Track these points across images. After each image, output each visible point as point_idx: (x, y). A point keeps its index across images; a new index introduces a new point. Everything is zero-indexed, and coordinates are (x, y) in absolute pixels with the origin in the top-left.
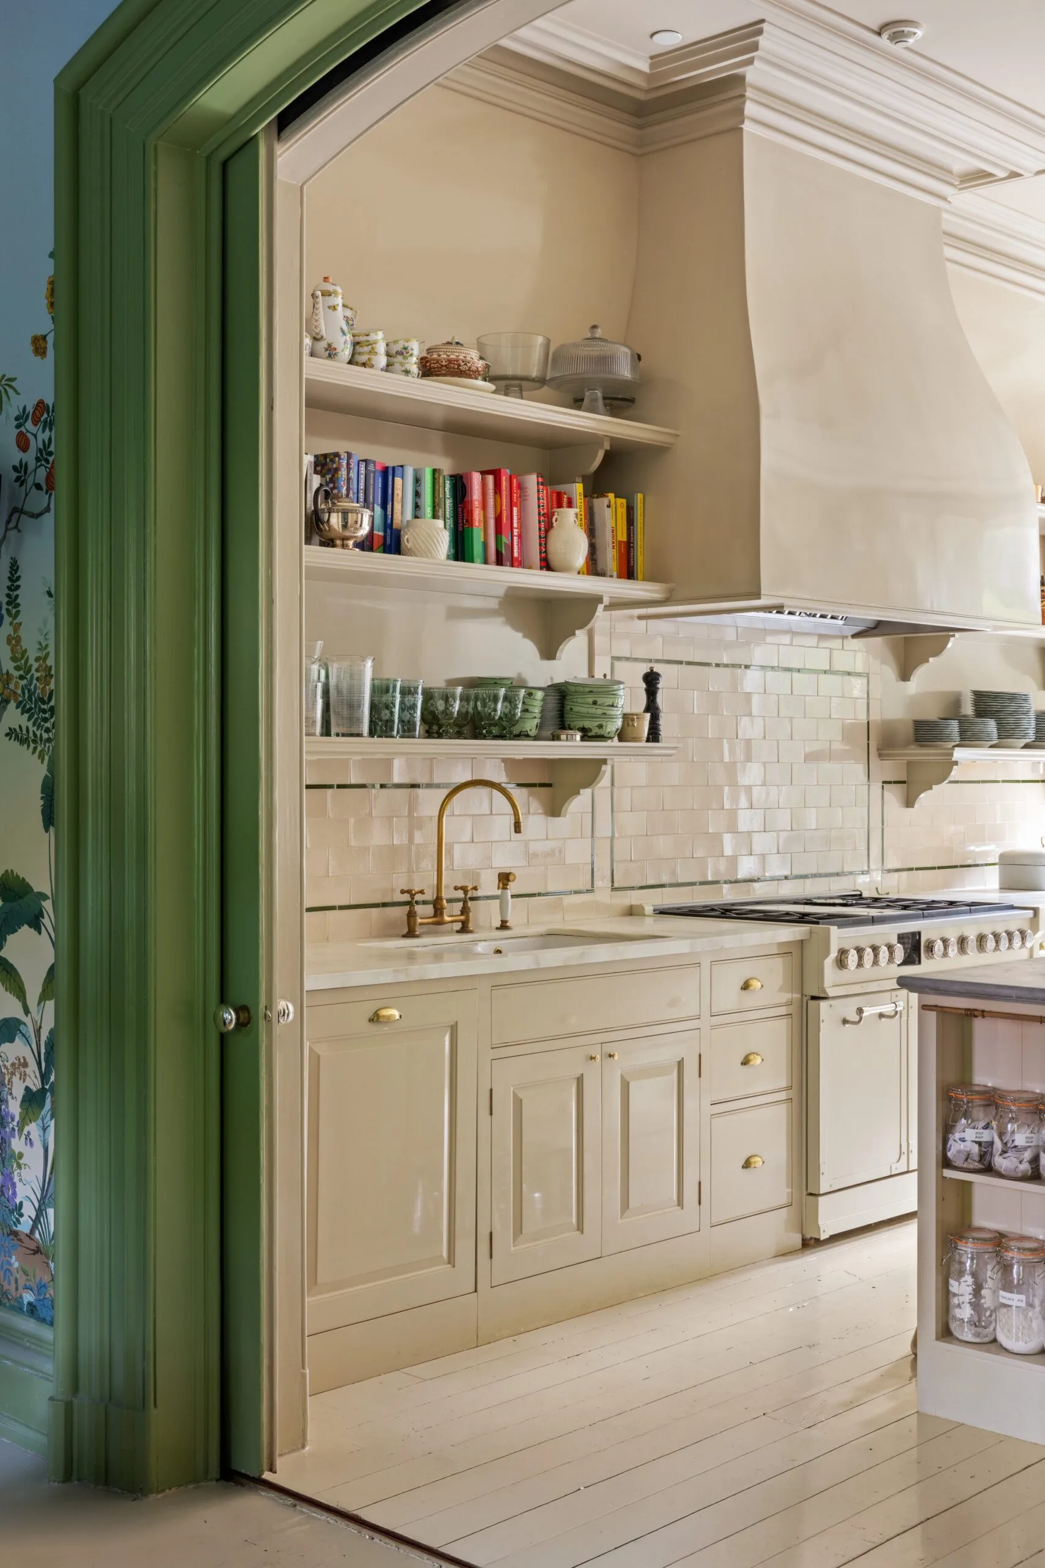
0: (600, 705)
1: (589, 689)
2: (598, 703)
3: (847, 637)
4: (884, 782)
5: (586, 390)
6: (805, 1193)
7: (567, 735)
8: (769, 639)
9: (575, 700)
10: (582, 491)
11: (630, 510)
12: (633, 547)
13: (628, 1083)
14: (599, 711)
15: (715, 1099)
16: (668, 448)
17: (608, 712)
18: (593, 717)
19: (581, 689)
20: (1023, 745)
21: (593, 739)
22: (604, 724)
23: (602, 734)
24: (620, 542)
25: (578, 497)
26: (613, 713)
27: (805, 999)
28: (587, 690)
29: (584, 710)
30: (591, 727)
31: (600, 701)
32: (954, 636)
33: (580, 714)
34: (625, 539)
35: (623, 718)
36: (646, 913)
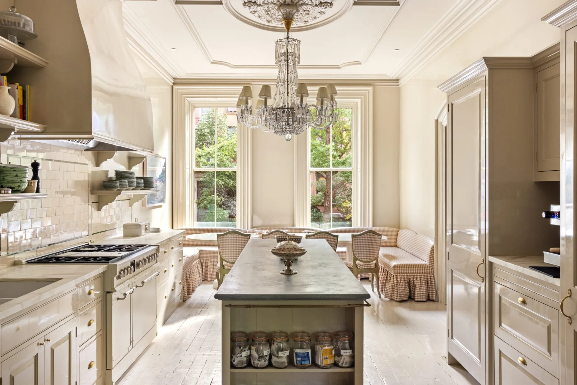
0: (19, 177)
1: (14, 170)
2: (18, 176)
3: (82, 150)
4: (92, 203)
5: (9, 34)
6: (105, 369)
7: (5, 191)
8: (61, 150)
9: (6, 174)
10: (6, 80)
11: (24, 92)
12: (25, 108)
13: (53, 350)
14: (19, 180)
15: (80, 344)
16: (43, 68)
17: (23, 180)
18: (15, 182)
19: (10, 169)
20: (132, 189)
21: (15, 192)
22: (21, 185)
23: (20, 189)
24: (20, 105)
25: (5, 82)
26: (25, 180)
27: (105, 293)
28: (12, 170)
29: (11, 179)
30: (14, 187)
31: (19, 175)
32: (117, 152)
33: (8, 181)
34: (22, 104)
35: (28, 182)
36: (23, 264)
